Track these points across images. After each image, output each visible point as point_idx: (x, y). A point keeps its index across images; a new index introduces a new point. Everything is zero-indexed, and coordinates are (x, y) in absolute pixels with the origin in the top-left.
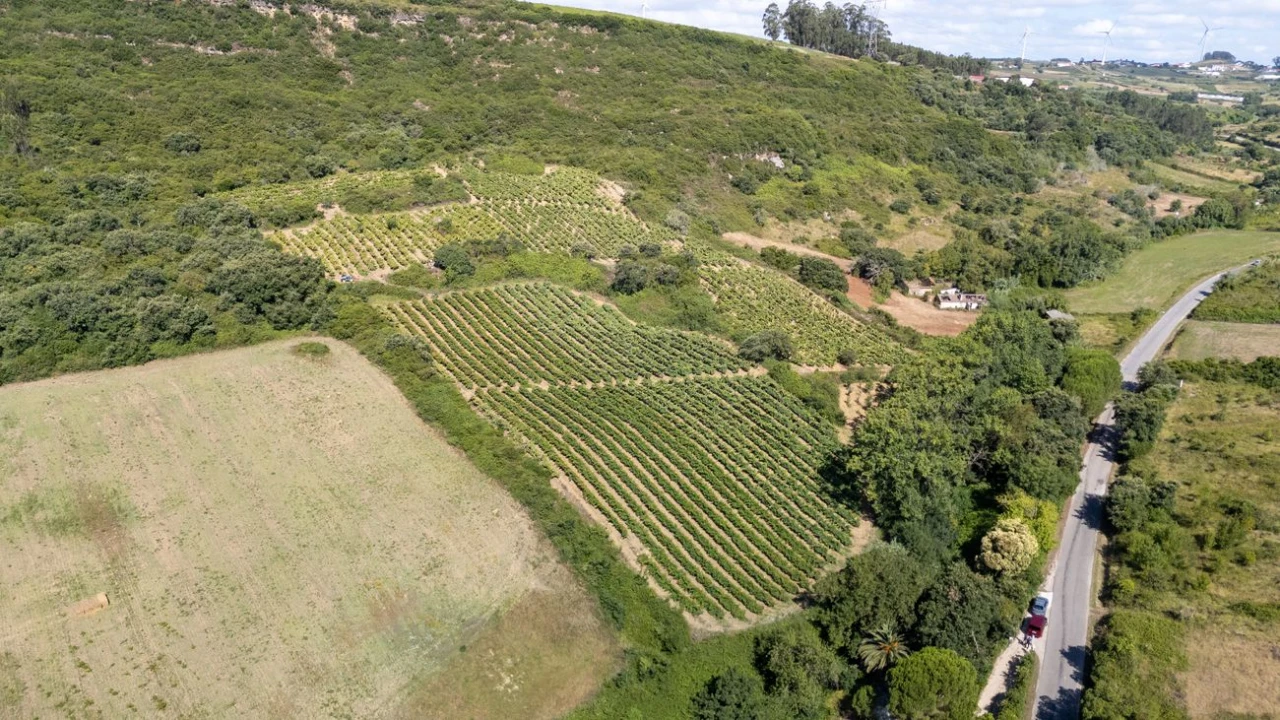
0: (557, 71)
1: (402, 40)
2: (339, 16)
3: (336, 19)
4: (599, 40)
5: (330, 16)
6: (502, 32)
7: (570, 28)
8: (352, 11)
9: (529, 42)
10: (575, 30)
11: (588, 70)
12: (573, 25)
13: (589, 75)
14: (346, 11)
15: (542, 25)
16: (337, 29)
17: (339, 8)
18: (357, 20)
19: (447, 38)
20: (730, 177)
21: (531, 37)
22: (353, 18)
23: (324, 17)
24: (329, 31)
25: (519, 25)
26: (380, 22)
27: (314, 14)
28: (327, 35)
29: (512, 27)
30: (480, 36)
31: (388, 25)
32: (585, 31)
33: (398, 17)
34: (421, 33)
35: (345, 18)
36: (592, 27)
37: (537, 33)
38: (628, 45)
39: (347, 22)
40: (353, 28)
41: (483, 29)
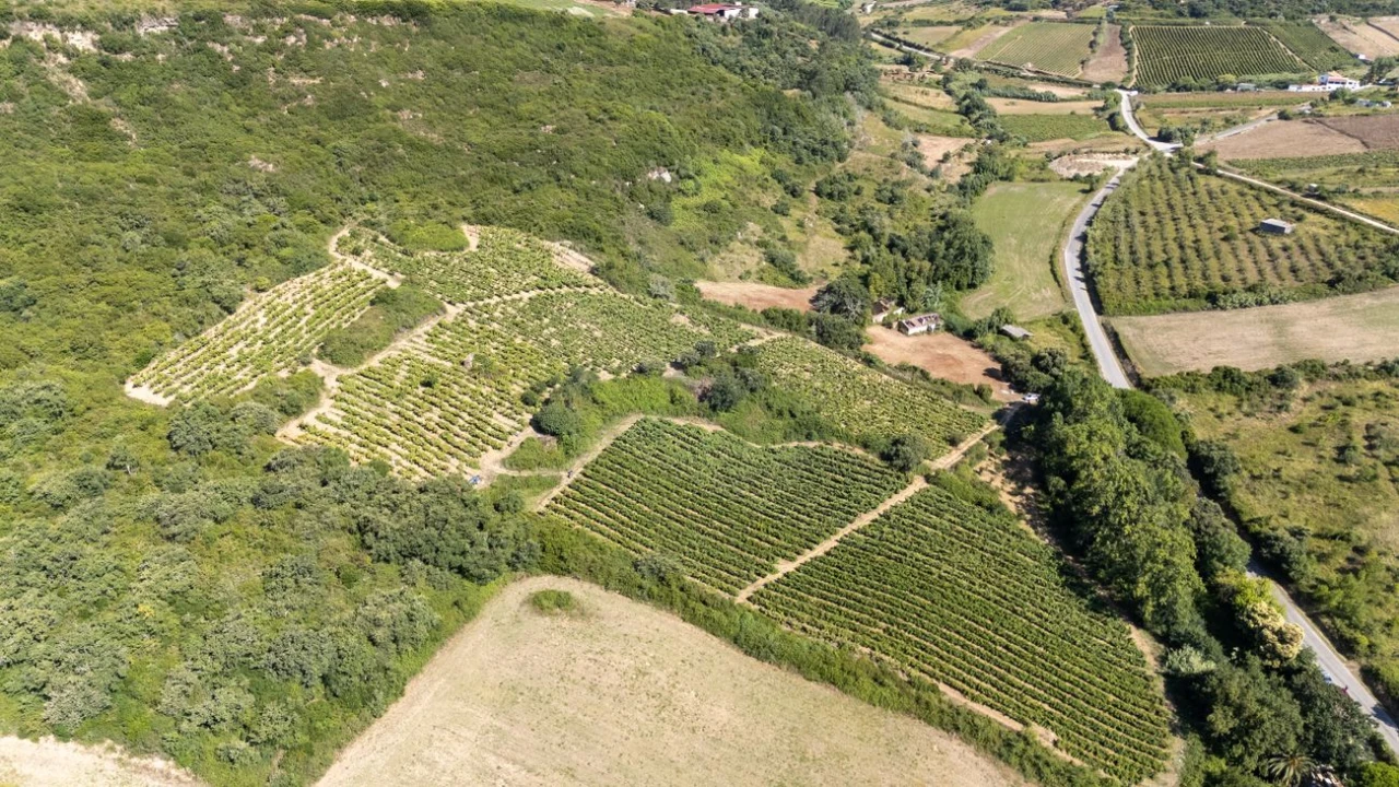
0: (384, 84)
1: (160, 57)
2: (70, 35)
3: (66, 39)
4: (407, 34)
5: (56, 34)
6: (287, 32)
7: (369, 20)
8: (86, 25)
9: (328, 46)
10: (375, 22)
11: (410, 76)
12: (372, 16)
13: (414, 82)
14: (78, 27)
15: (337, 18)
16: (71, 53)
17: (66, 23)
18: (97, 37)
19: (218, 48)
20: (642, 206)
21: (330, 38)
22: (89, 35)
23: (46, 39)
24: (62, 59)
25: (309, 22)
26: (127, 35)
27: (32, 35)
28: (61, 65)
29: (299, 24)
30: (260, 40)
31: (137, 38)
32: (387, 21)
33: (146, 24)
34: (180, 42)
35: (78, 35)
36: (394, 16)
37: (336, 32)
38: (444, 38)
39: (82, 41)
40: (94, 50)
41: (260, 30)
